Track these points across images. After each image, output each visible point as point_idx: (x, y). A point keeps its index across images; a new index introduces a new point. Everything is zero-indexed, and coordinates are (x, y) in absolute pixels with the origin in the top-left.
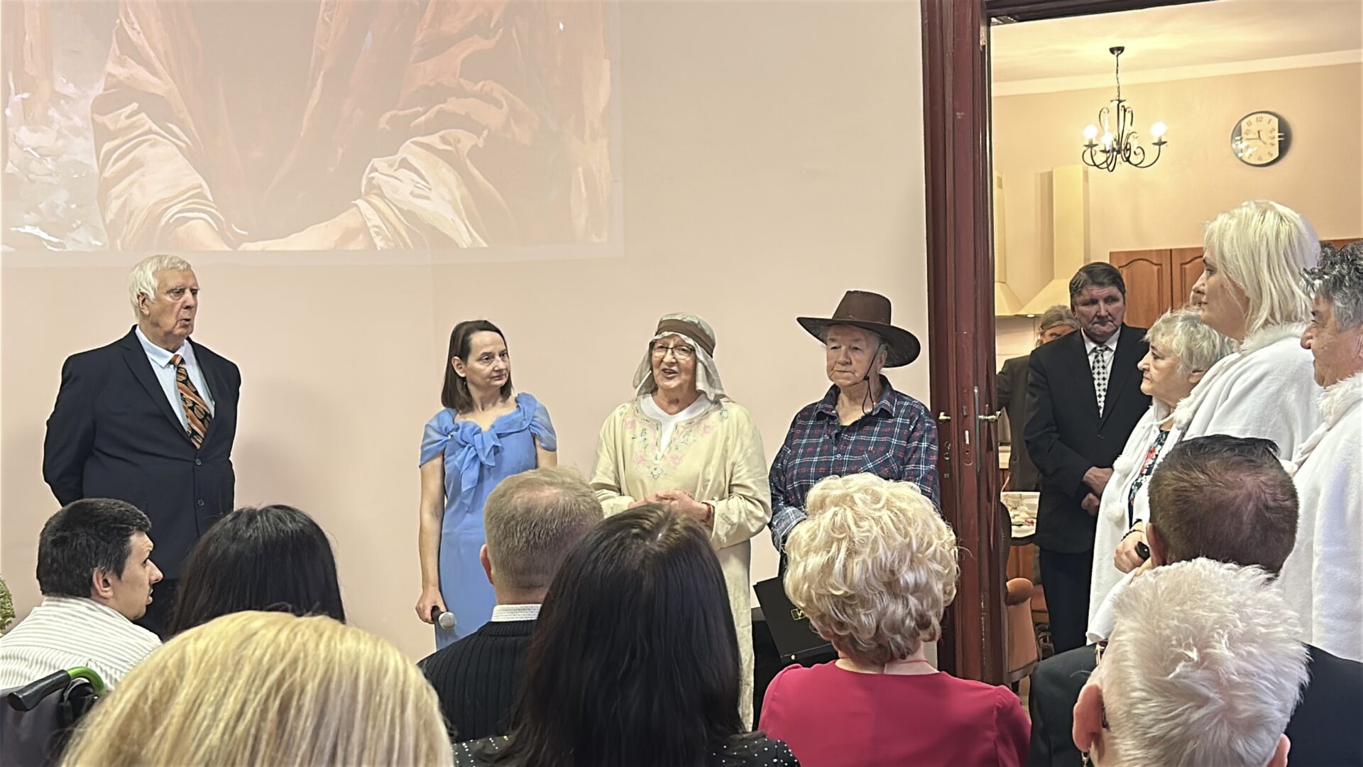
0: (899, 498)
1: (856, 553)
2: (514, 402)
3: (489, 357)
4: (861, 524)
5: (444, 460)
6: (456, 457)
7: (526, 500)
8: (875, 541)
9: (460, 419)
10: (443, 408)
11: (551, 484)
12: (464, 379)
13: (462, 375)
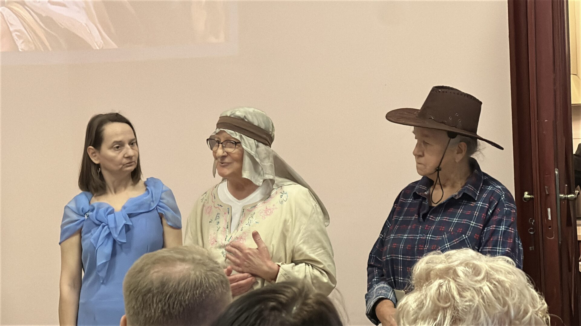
0: (497, 271)
1: (460, 320)
2: (143, 185)
3: (119, 145)
4: (464, 294)
5: (81, 237)
6: (92, 235)
7: (161, 274)
8: (477, 310)
9: (95, 201)
10: (81, 191)
11: (183, 260)
12: (98, 166)
13: (96, 162)
